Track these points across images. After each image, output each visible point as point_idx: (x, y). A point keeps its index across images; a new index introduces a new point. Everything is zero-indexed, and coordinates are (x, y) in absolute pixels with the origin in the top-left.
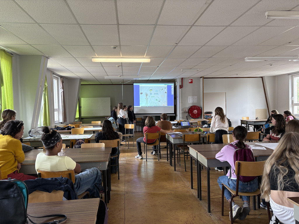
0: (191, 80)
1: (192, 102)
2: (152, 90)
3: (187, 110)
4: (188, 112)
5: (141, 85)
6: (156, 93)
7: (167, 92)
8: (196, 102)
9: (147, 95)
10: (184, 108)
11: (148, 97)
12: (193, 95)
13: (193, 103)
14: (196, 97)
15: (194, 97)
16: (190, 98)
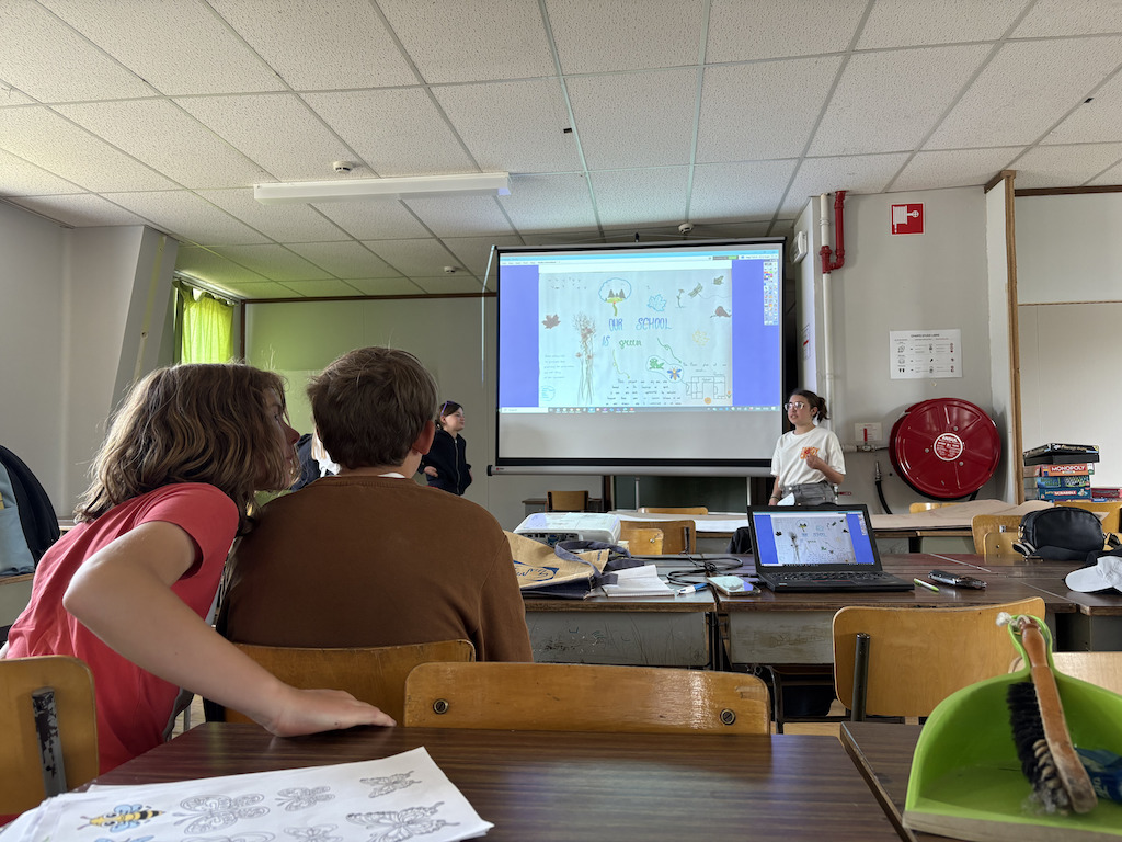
0: (911, 208)
1: (920, 376)
2: (622, 295)
3: (880, 436)
4: (892, 449)
5: (552, 267)
6: (654, 315)
7: (728, 308)
8: (957, 374)
9: (587, 332)
10: (860, 420)
11: (595, 344)
12: (930, 320)
13: (926, 382)
14: (953, 335)
15: (933, 332)
16: (907, 345)
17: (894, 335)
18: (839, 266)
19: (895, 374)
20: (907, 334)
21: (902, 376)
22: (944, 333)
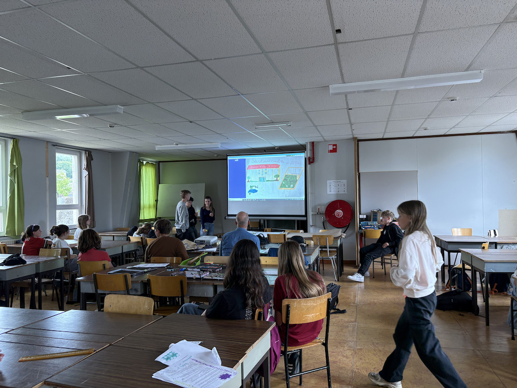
0: (334, 145)
1: (335, 193)
3: (323, 210)
4: (326, 213)
12: (338, 177)
13: (337, 195)
14: (345, 181)
15: (339, 181)
16: (332, 184)
17: (328, 182)
18: (313, 162)
19: (328, 192)
20: (332, 181)
21: (330, 193)
22: (342, 181)
